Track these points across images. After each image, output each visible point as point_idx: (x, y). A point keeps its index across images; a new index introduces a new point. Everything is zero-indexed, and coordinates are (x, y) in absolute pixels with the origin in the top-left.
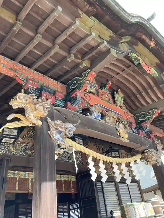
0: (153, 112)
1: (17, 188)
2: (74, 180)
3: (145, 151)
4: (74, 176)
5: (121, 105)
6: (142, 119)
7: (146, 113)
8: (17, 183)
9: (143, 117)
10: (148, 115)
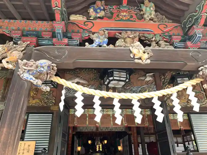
0: (200, 8)
1: (87, 123)
2: (149, 114)
3: (200, 69)
4: (148, 110)
5: (152, 17)
6: (190, 25)
7: (192, 14)
8: (87, 119)
9: (190, 22)
10: (195, 16)
